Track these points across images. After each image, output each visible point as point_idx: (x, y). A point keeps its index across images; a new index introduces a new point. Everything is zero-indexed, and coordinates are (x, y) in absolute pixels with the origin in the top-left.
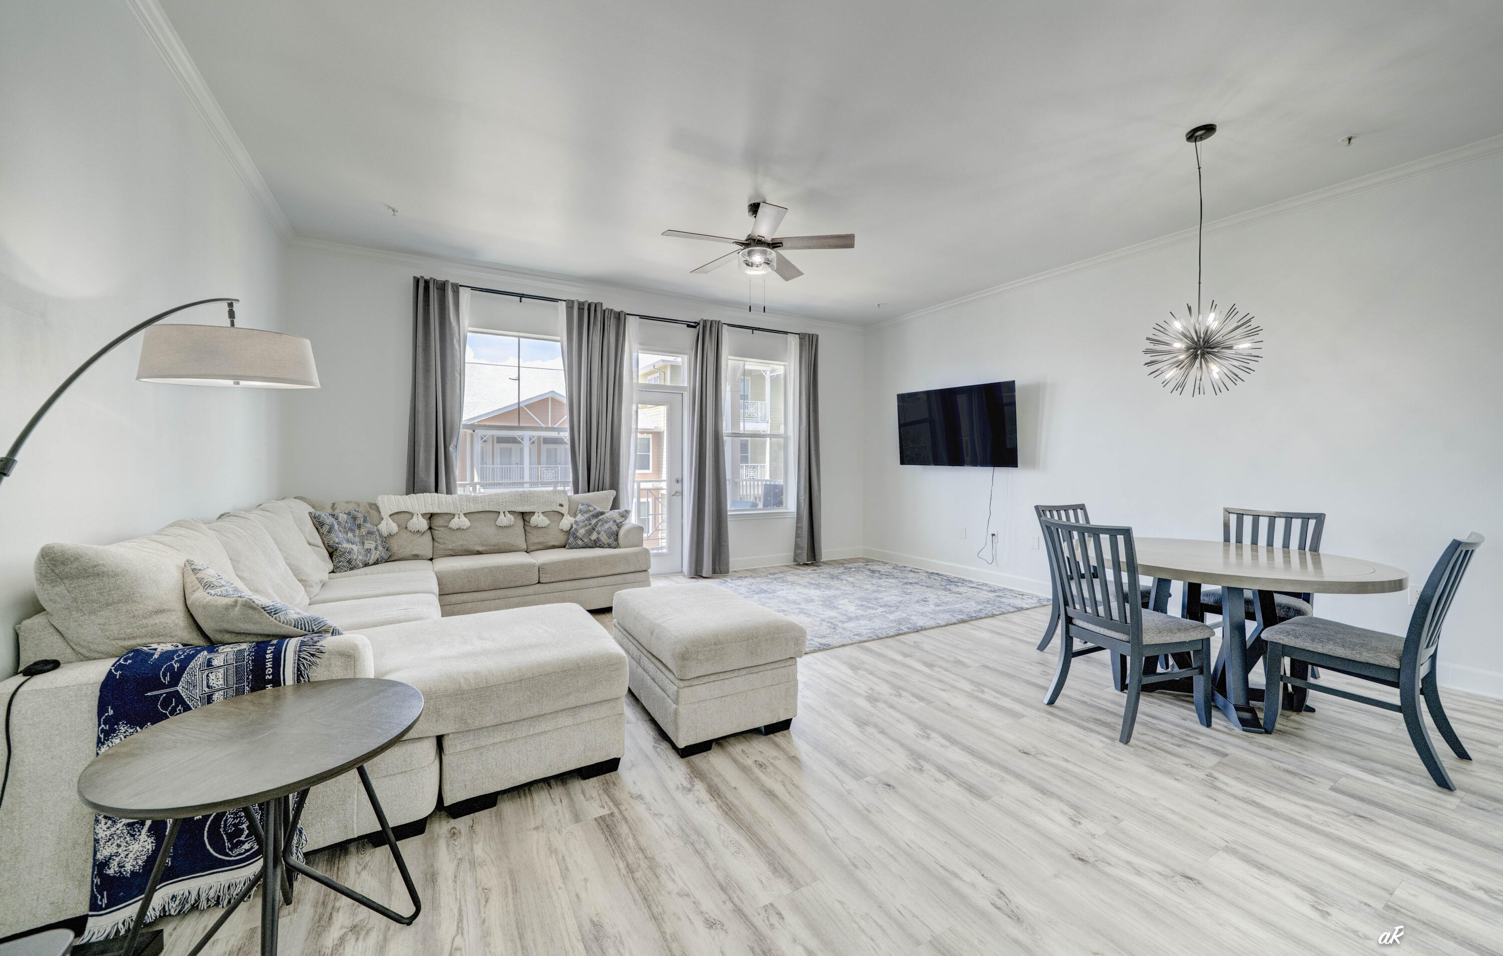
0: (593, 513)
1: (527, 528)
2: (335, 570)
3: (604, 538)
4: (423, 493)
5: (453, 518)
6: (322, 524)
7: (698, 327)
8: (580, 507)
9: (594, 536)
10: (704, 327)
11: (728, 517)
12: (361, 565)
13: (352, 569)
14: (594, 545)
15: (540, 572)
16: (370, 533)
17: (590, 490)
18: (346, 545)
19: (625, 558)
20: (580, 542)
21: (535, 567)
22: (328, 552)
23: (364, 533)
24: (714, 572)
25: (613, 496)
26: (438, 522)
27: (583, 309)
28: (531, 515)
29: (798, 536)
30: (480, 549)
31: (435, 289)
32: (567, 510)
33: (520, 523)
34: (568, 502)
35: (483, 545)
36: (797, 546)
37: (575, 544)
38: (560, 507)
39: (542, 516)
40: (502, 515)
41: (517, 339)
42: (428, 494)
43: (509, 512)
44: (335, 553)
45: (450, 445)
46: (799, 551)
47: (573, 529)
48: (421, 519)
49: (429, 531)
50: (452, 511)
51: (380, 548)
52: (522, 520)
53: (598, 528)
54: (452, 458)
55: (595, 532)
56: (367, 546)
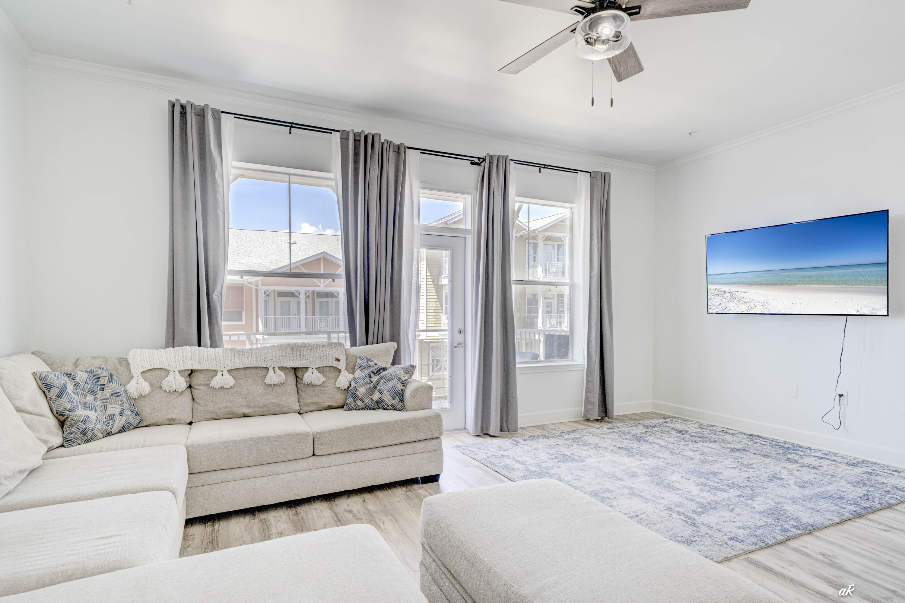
0: (374, 368)
1: (299, 385)
2: (65, 444)
3: (387, 399)
4: (182, 346)
5: (216, 375)
6: (49, 387)
7: (483, 164)
8: (359, 361)
9: (376, 396)
10: (490, 163)
11: (517, 370)
12: (100, 435)
13: (87, 441)
14: (376, 406)
15: (315, 443)
16: (115, 394)
17: (369, 342)
18: (81, 413)
19: (414, 424)
20: (360, 403)
21: (308, 436)
22: (59, 420)
23: (108, 396)
24: (501, 430)
25: (394, 347)
26: (197, 380)
27: (360, 141)
28: (305, 370)
29: (588, 390)
30: (246, 411)
31: (193, 114)
32: (345, 365)
33: (292, 380)
34: (345, 356)
35: (249, 407)
36: (588, 401)
37: (355, 405)
38: (337, 362)
39: (316, 372)
40: (271, 371)
41: (288, 176)
42: (188, 348)
43: (278, 367)
44: (66, 422)
45: (214, 292)
46: (590, 407)
47: (352, 388)
48: (178, 376)
49: (189, 390)
50: (214, 368)
51: (127, 412)
52: (294, 377)
53: (381, 387)
54: (216, 307)
55: (377, 391)
56: (110, 411)
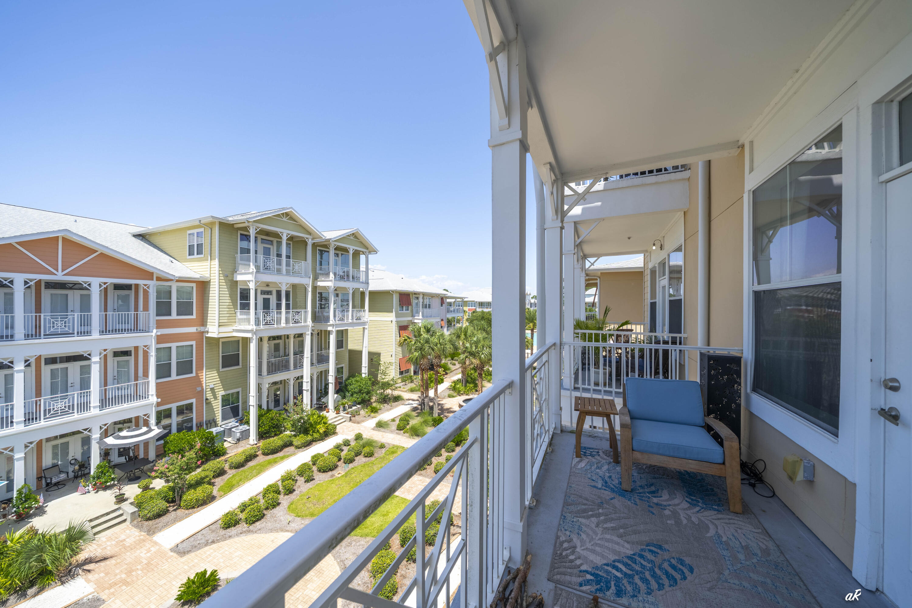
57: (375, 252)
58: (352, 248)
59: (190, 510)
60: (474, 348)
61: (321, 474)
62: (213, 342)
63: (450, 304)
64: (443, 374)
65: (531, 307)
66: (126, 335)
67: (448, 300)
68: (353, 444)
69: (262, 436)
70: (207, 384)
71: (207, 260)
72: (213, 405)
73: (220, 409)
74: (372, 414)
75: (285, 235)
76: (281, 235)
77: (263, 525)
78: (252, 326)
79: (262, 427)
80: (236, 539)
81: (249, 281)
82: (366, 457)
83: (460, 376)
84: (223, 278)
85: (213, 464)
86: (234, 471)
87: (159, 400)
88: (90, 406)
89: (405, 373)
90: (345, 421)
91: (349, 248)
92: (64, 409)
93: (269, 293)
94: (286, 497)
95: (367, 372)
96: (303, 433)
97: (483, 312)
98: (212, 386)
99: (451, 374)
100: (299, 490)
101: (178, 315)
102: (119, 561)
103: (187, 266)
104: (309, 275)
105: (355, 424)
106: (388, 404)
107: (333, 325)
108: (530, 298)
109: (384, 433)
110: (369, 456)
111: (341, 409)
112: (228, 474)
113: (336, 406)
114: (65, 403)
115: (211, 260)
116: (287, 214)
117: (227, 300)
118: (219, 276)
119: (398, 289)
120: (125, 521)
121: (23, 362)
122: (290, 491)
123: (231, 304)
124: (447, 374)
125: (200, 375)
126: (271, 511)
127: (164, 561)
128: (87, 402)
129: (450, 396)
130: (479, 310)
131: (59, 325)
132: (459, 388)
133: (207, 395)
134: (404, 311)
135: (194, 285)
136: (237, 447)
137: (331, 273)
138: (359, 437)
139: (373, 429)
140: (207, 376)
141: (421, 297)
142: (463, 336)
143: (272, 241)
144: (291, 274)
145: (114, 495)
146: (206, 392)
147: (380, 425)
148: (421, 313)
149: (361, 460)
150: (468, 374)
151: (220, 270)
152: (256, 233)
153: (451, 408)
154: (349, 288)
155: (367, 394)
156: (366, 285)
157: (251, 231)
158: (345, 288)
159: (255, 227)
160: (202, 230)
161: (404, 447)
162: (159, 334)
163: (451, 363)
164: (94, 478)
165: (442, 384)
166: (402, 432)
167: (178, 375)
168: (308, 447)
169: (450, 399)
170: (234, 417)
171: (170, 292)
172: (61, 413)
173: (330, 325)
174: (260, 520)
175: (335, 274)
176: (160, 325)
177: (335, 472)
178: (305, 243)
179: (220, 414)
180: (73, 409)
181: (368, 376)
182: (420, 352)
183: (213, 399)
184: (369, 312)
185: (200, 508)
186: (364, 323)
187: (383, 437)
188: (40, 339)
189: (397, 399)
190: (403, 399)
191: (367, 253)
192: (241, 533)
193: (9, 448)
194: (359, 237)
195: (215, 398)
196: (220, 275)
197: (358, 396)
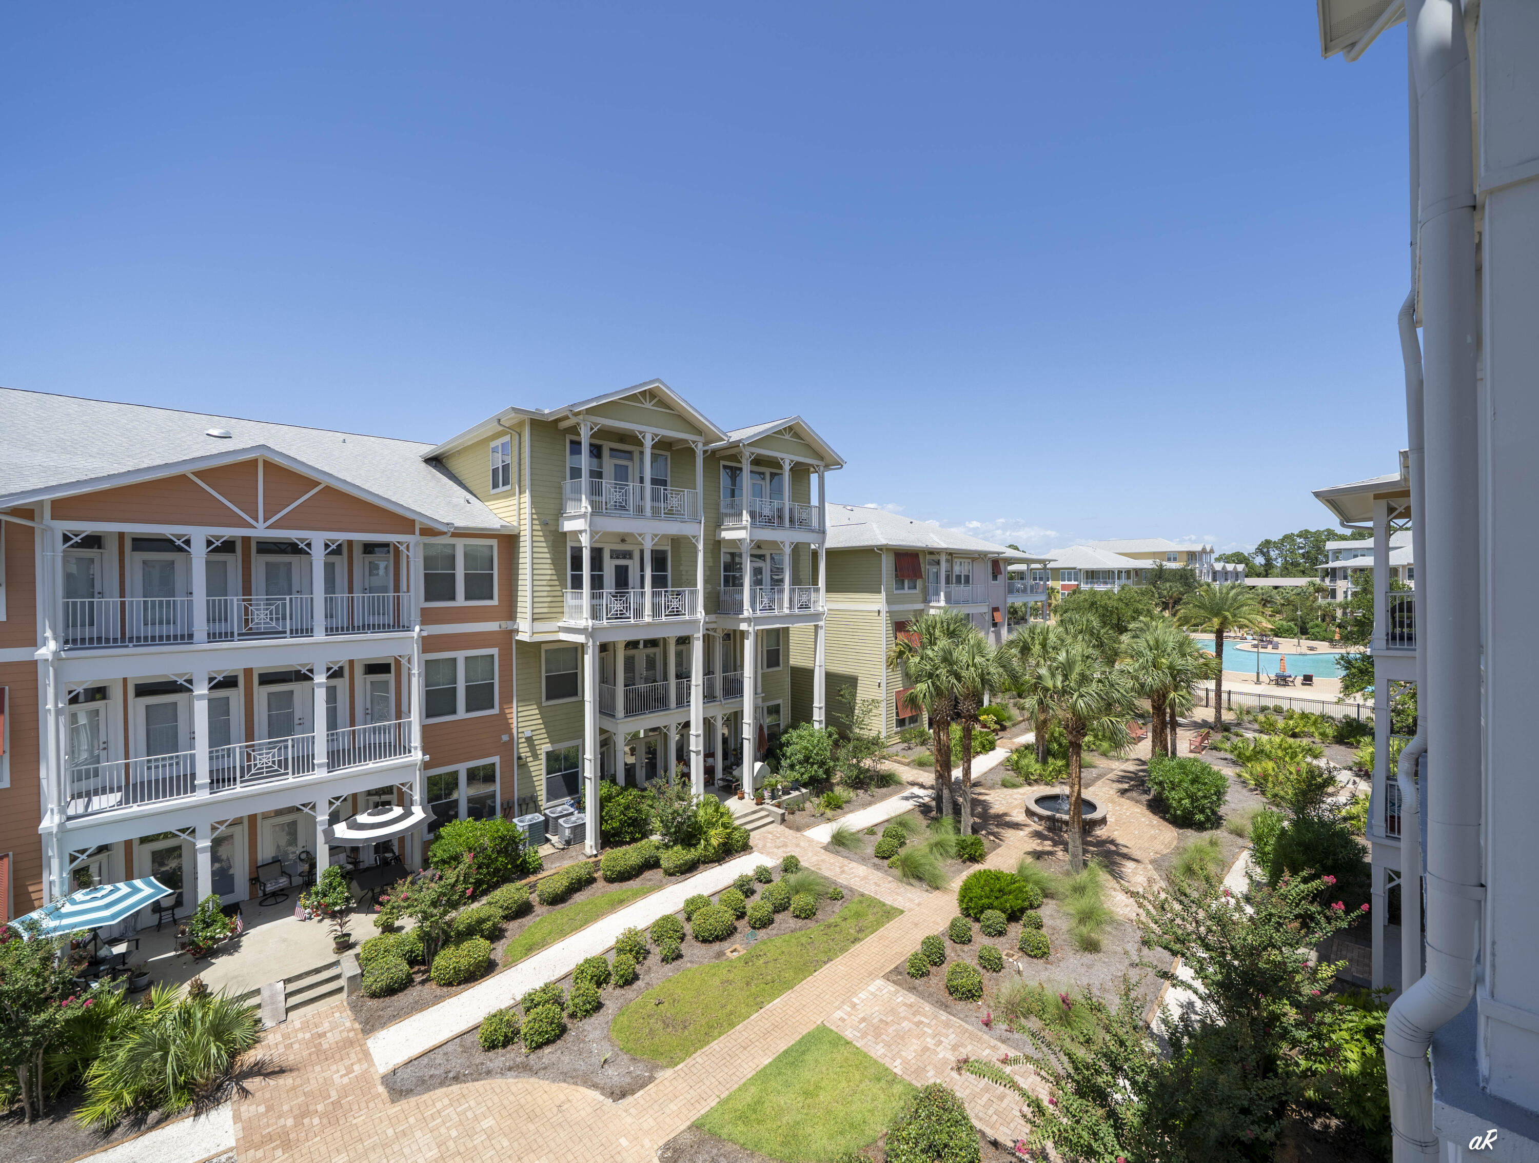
57: (837, 464)
58: (788, 459)
59: (445, 989)
60: (1059, 678)
61: (699, 944)
62: (532, 649)
63: (1012, 576)
64: (994, 731)
65: (1214, 580)
66: (370, 636)
67: (1011, 568)
68: (777, 879)
69: (608, 839)
70: (520, 730)
71: (514, 495)
72: (532, 769)
73: (544, 777)
74: (829, 813)
75: (648, 437)
76: (640, 437)
77: (554, 1058)
78: (585, 621)
79: (606, 822)
80: (497, 1082)
81: (581, 532)
82: (797, 917)
83: (1030, 738)
84: (538, 527)
85: (508, 893)
86: (545, 908)
87: (427, 757)
88: (313, 764)
89: (910, 724)
90: (772, 822)
91: (782, 459)
92: (271, 767)
93: (628, 555)
94: (618, 992)
95: (823, 718)
96: (681, 843)
97: (1094, 593)
98: (528, 734)
99: (1013, 729)
100: (647, 978)
101: (467, 598)
102: (298, 1081)
103: (491, 507)
104: (699, 518)
105: (791, 831)
106: (866, 791)
107: (748, 620)
108: (1213, 561)
109: (846, 862)
110: (803, 915)
111: (767, 794)
112: (534, 914)
113: (758, 786)
114: (273, 756)
115: (520, 493)
116: (651, 395)
117: (547, 570)
118: (532, 525)
119: (891, 543)
120: (340, 990)
121: (207, 682)
122: (626, 980)
123: (555, 577)
124: (1003, 728)
125: (507, 711)
126: (580, 1024)
127: (363, 1105)
128: (308, 756)
129: (1005, 785)
130: (1084, 587)
131: (262, 616)
132: (1028, 766)
133: (521, 751)
134: (906, 591)
135: (494, 542)
136: (562, 858)
137: (744, 512)
138: (790, 865)
139: (825, 848)
140: (520, 715)
141: (943, 559)
142: (1036, 649)
143: (630, 453)
144: (663, 515)
145: (333, 935)
146: (518, 743)
147: (840, 841)
148: (942, 594)
149: (784, 920)
150: (1052, 734)
151: (534, 511)
152: (592, 436)
153: (1006, 814)
154: (782, 543)
155: (820, 767)
156: (821, 535)
157: (582, 433)
158: (774, 543)
159: (589, 424)
160: (507, 438)
161: (884, 905)
162: (424, 634)
163: (1015, 705)
164: (317, 894)
165: (991, 753)
166: (886, 862)
167: (468, 710)
168: (688, 875)
169: (1005, 790)
170: (570, 794)
171: (453, 558)
172: (267, 772)
173: (744, 620)
174: (554, 1041)
175: (753, 515)
176: (427, 617)
177: (726, 946)
178: (691, 452)
179: (544, 787)
180: (286, 768)
181: (826, 727)
182: (929, 681)
183: (531, 759)
184: (827, 591)
185: (462, 987)
186: (817, 616)
187: (843, 872)
188: (233, 641)
189: (886, 781)
190: (898, 783)
191: (822, 468)
192: (510, 1069)
193: (188, 829)
194: (802, 435)
195: (535, 756)
196: (535, 522)
197: (803, 770)
